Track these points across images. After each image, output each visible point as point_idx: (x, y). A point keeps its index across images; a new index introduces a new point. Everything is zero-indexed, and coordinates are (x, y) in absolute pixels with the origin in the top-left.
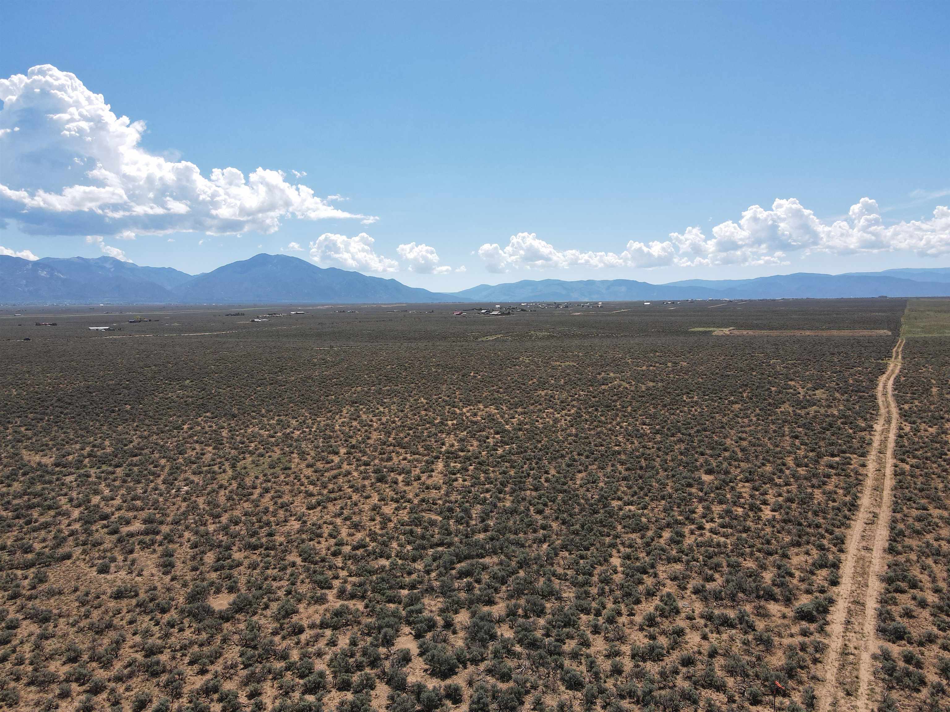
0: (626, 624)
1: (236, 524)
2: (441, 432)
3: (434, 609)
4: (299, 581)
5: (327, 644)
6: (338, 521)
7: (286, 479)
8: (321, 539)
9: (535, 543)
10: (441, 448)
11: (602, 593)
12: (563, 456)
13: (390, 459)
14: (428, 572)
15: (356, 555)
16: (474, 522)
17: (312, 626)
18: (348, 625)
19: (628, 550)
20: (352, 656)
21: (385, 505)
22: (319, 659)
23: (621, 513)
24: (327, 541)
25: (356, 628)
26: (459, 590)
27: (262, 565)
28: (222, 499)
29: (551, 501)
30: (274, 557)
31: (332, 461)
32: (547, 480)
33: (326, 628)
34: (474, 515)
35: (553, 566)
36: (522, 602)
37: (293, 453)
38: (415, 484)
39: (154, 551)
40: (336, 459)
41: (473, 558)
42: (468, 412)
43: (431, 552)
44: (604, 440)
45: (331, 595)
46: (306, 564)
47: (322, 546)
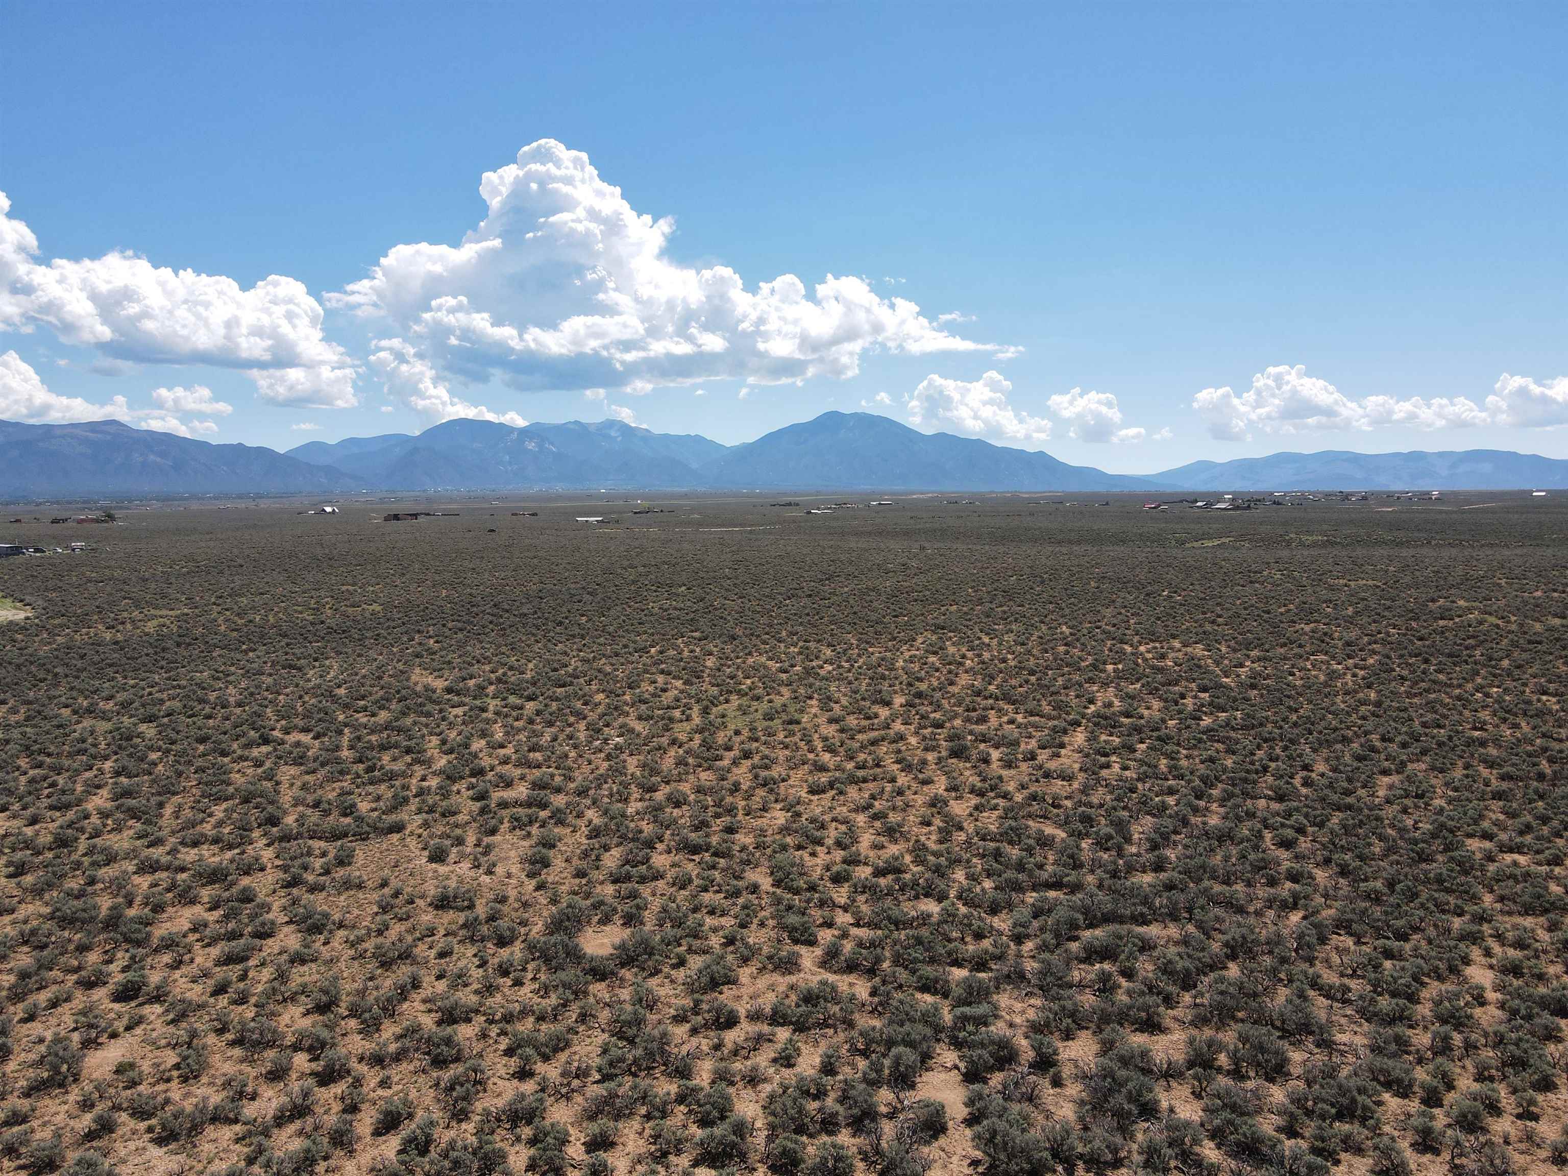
0: (1512, 1139)
1: (678, 805)
2: (1091, 681)
3: (1018, 1020)
4: (755, 921)
5: (775, 1061)
6: (861, 819)
7: (787, 740)
8: (818, 849)
9: (1270, 907)
10: (1086, 708)
11: (1443, 1048)
12: (1345, 740)
13: (983, 720)
14: (1019, 939)
15: (877, 885)
16: (1134, 850)
17: (755, 1017)
18: (828, 1026)
19: (1513, 954)
20: (820, 1094)
21: (956, 799)
22: (750, 1090)
23: (1492, 868)
24: (829, 853)
25: (842, 1036)
26: (1081, 986)
27: (697, 882)
28: (668, 763)
29: (1314, 824)
30: (723, 870)
31: (876, 716)
32: (1307, 783)
33: (782, 1025)
34: (1136, 836)
35: (1312, 965)
36: (1229, 1037)
37: (811, 698)
38: (1024, 766)
39: (529, 834)
40: (884, 713)
41: (1121, 923)
42: (1148, 652)
43: (1031, 897)
44: (1445, 717)
45: (808, 957)
46: (778, 891)
47: (819, 861)
